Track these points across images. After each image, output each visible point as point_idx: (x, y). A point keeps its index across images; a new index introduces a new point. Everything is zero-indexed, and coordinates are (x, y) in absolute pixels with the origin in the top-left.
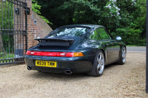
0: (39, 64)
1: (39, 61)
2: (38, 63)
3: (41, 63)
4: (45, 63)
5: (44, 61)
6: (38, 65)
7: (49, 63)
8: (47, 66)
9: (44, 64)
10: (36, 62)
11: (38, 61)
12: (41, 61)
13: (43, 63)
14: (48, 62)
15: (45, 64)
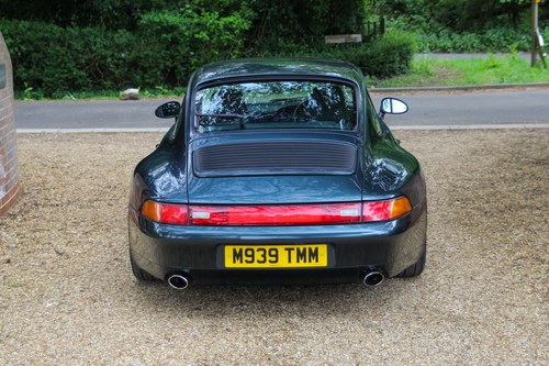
0: (245, 258)
1: (244, 248)
2: (237, 256)
3: (252, 256)
4: (273, 253)
5: (267, 248)
6: (238, 265)
7: (294, 254)
8: (283, 263)
9: (268, 258)
10: (229, 251)
11: (238, 248)
12: (255, 248)
13: (264, 256)
14: (289, 250)
15: (274, 259)
